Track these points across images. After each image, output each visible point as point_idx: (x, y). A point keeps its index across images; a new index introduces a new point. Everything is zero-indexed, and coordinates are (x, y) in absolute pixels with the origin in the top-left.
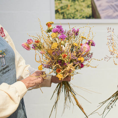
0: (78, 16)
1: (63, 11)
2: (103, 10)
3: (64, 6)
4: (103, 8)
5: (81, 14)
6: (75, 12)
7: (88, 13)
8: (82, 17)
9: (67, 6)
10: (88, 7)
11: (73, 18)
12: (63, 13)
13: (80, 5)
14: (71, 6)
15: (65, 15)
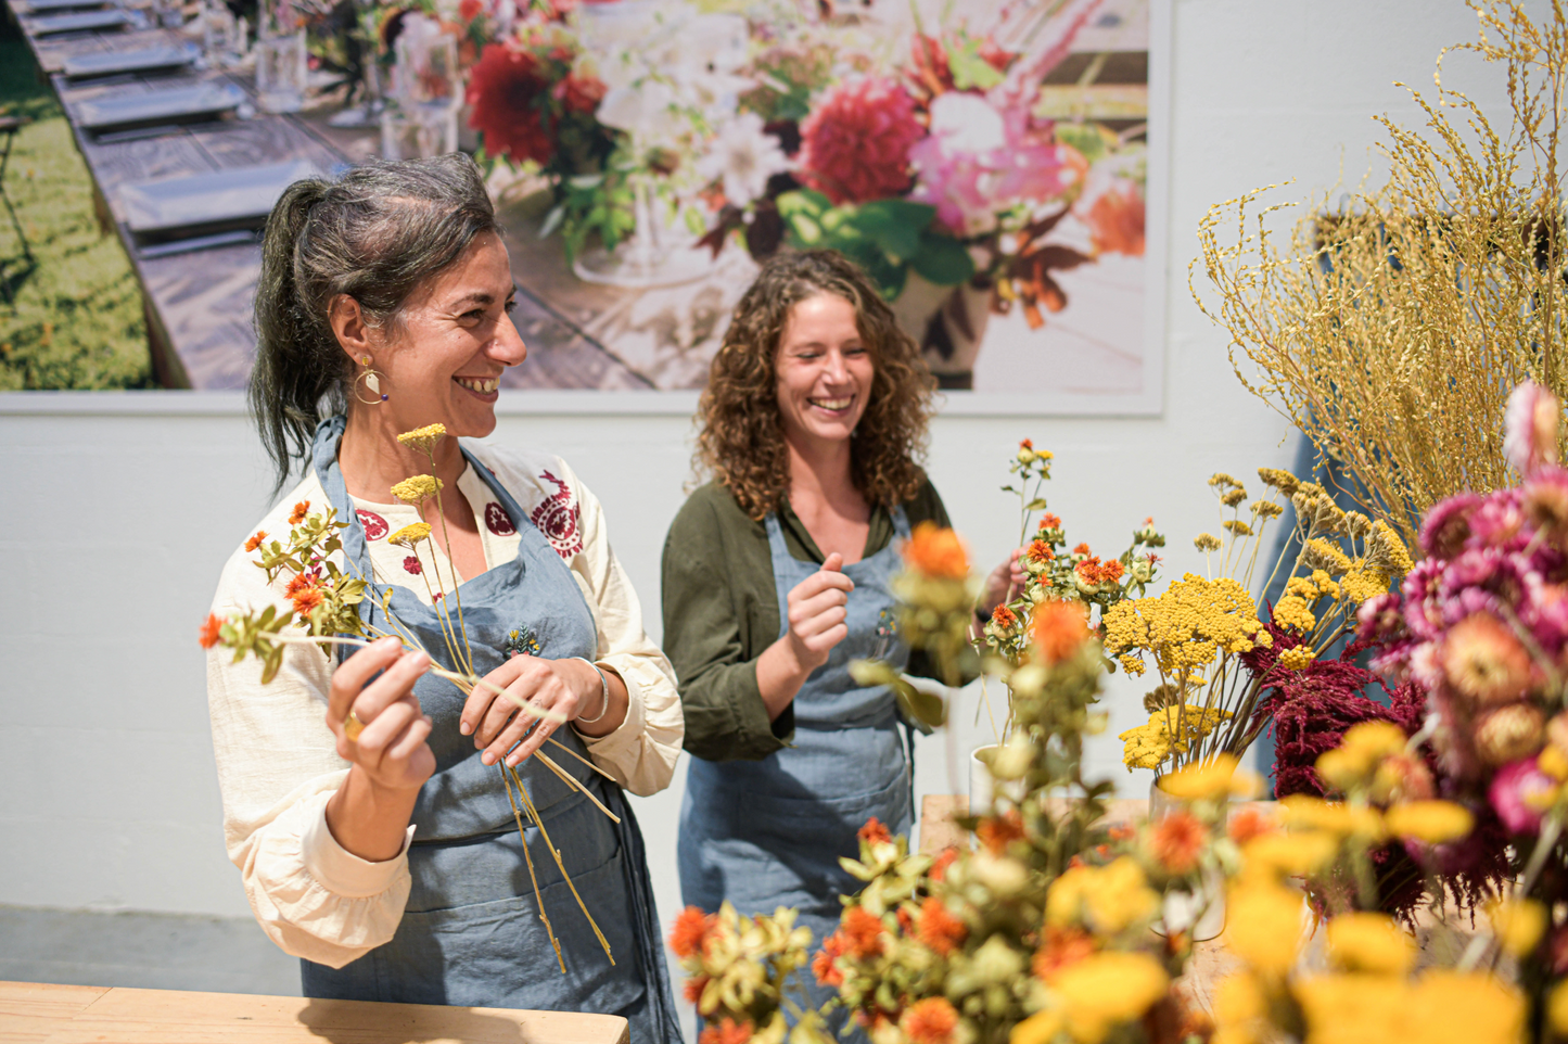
0: (91, 378)
1: (22, 352)
2: (199, 348)
3: (28, 330)
4: (200, 339)
5: (101, 368)
6: (75, 358)
7: (132, 365)
8: (105, 381)
9: (40, 329)
10: (132, 332)
11: (70, 385)
12: (22, 363)
13: (95, 326)
14: (56, 329)
15: (35, 373)
